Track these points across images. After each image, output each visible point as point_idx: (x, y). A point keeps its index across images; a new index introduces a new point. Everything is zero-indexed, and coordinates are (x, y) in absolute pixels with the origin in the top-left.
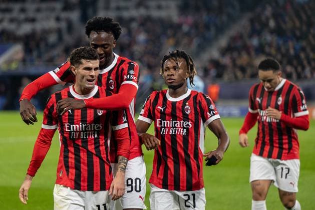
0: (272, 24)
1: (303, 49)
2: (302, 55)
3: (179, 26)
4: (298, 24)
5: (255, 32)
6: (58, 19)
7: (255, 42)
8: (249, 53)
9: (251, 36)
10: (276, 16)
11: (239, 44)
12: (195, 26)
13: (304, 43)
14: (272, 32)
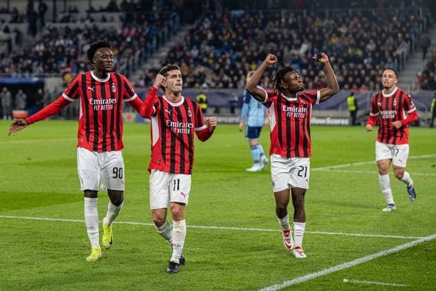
0: (210, 35)
1: (239, 60)
2: (238, 65)
3: (123, 38)
4: (234, 36)
5: (193, 43)
6: (7, 30)
7: (195, 53)
8: (188, 64)
9: (190, 48)
10: (214, 28)
11: (179, 54)
12: (137, 37)
13: (239, 54)
14: (210, 44)
